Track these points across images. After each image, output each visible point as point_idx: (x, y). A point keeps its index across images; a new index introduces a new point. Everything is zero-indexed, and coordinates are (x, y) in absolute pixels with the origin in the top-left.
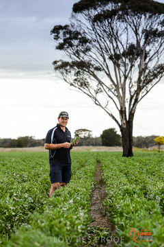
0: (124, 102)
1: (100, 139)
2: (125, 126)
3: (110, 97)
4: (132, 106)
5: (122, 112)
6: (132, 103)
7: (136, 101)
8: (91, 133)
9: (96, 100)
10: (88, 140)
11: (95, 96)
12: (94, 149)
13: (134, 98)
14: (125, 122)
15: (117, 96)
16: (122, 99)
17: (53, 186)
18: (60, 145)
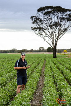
0: (54, 40)
2: (54, 48)
3: (49, 38)
5: (53, 43)
6: (56, 40)
7: (58, 40)
8: (44, 48)
9: (45, 39)
10: (43, 50)
15: (51, 38)
16: (53, 39)
17: (18, 86)
18: (21, 68)
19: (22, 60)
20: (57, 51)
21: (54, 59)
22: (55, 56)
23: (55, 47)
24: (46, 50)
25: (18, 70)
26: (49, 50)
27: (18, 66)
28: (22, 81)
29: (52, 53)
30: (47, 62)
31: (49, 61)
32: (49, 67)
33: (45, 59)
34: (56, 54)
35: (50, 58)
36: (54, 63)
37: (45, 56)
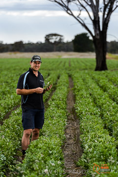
0: (98, 11)
1: (72, 44)
2: (98, 37)
3: (82, 6)
4: (106, 16)
5: (96, 22)
6: (106, 13)
7: (111, 11)
8: (62, 38)
9: (68, 9)
10: (60, 45)
11: (67, 5)
12: (65, 56)
13: (109, 7)
14: (98, 32)
15: (90, 5)
16: (95, 9)
17: (25, 132)
18: (33, 90)
19: (35, 73)
20: (109, 46)
21: (101, 75)
22: (101, 65)
23: (103, 34)
24: (68, 43)
25: (24, 96)
26: (80, 44)
27: (26, 88)
28: (33, 121)
29: (92, 56)
30: (79, 84)
31: (84, 80)
32: (88, 96)
33: (70, 76)
34: (104, 59)
35: (86, 71)
36: (101, 87)
37: (67, 65)
